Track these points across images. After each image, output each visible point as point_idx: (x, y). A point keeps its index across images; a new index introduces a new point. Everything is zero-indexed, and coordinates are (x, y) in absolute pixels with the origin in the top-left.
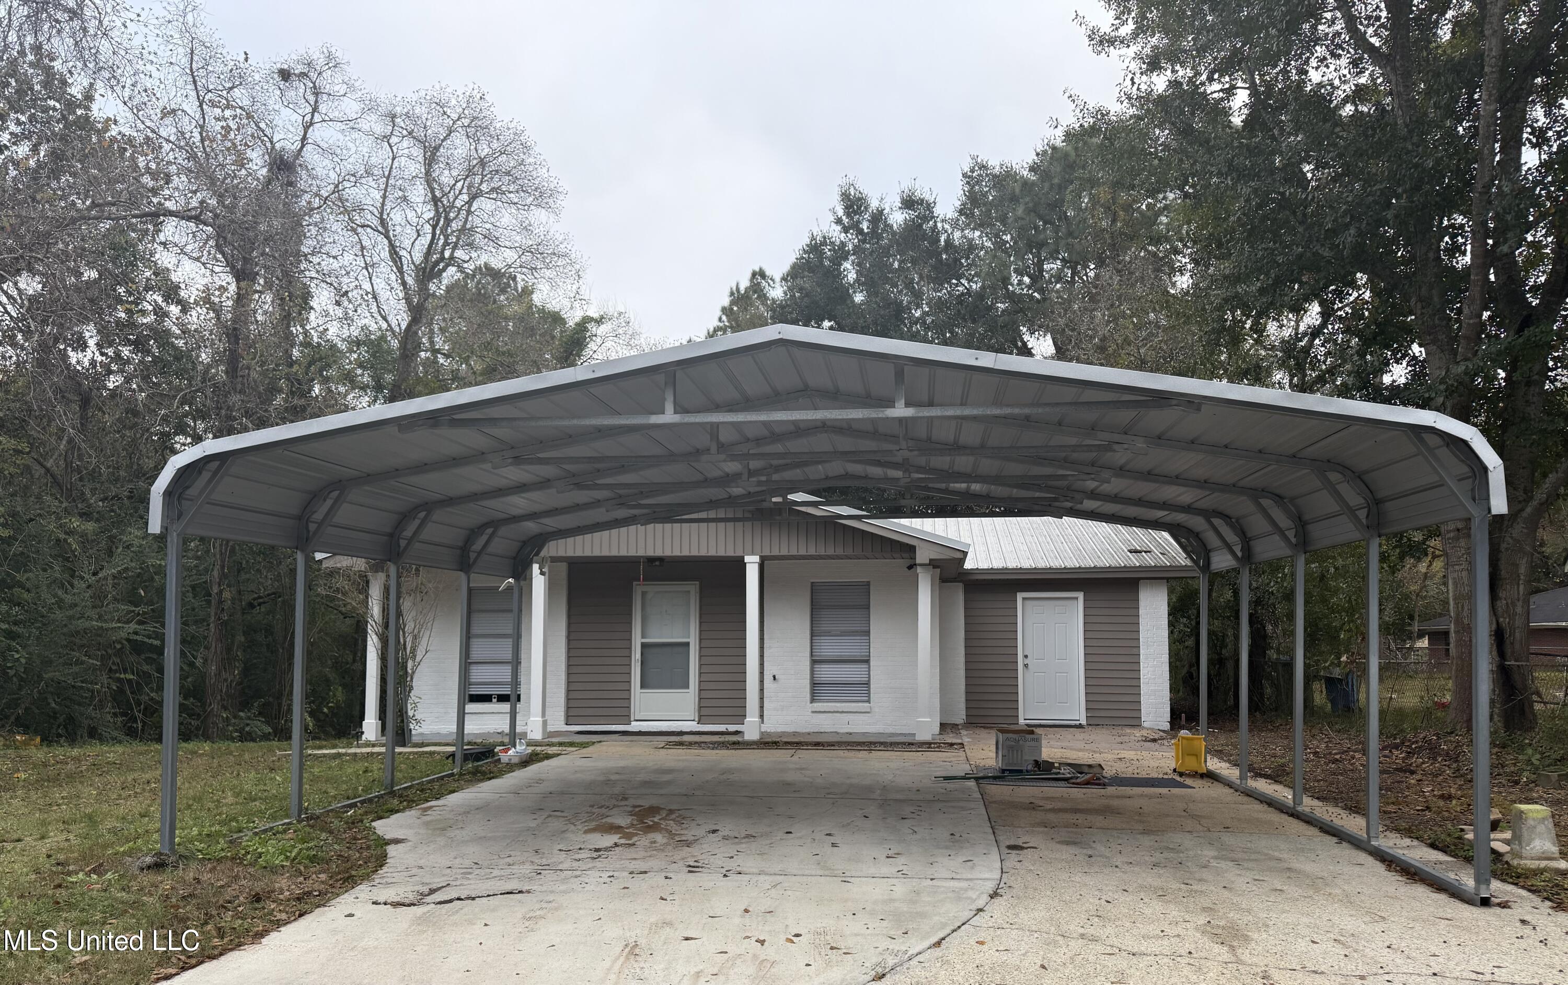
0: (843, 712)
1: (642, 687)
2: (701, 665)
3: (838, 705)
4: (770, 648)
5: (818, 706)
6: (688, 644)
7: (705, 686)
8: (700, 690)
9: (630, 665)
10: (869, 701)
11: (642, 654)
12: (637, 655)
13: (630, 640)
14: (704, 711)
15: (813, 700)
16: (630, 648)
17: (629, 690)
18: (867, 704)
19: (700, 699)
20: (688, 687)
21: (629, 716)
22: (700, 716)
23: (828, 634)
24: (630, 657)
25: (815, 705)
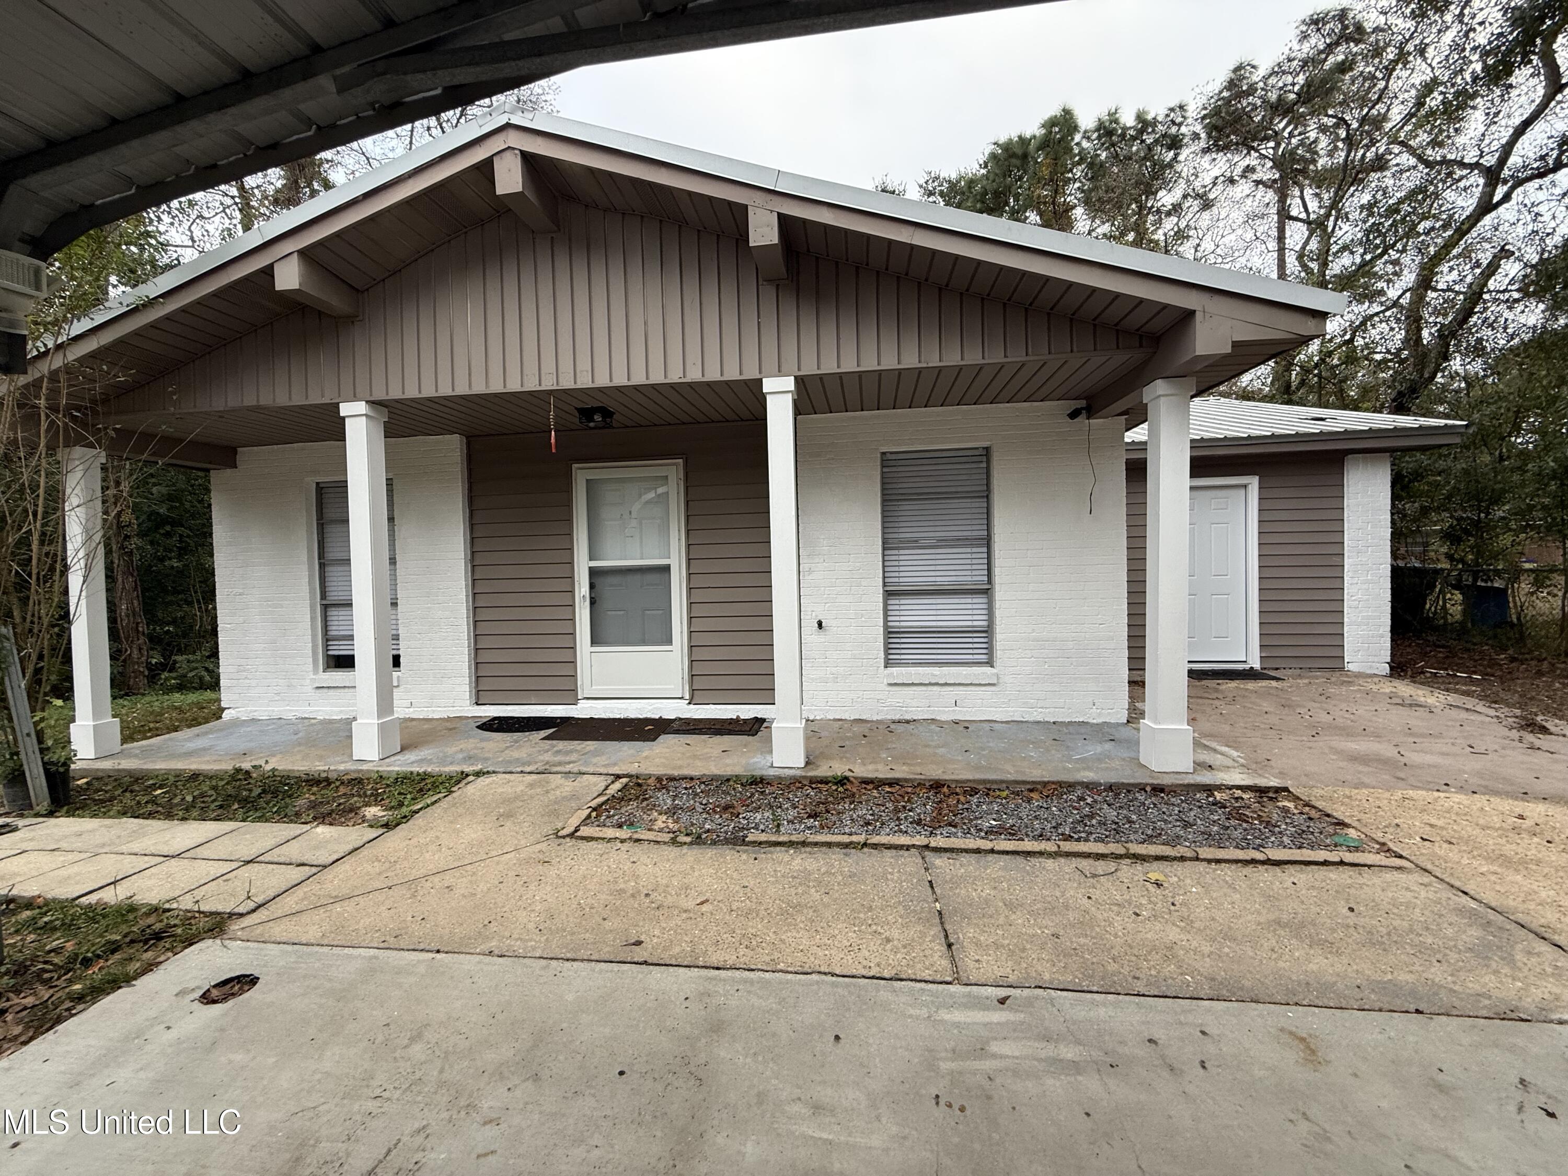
0: (946, 684)
1: (594, 641)
2: (690, 604)
3: (936, 670)
4: (810, 571)
5: (898, 673)
6: (666, 569)
7: (699, 639)
8: (691, 647)
9: (573, 606)
10: (990, 663)
11: (592, 586)
12: (582, 588)
13: (571, 563)
14: (699, 683)
15: (888, 664)
16: (572, 577)
17: (574, 648)
18: (988, 669)
19: (692, 662)
20: (669, 642)
21: (575, 690)
22: (693, 691)
23: (914, 544)
24: (572, 592)
25: (894, 670)
